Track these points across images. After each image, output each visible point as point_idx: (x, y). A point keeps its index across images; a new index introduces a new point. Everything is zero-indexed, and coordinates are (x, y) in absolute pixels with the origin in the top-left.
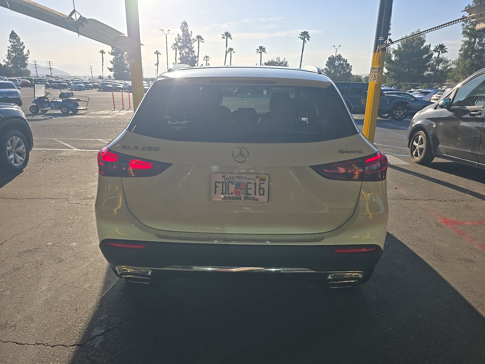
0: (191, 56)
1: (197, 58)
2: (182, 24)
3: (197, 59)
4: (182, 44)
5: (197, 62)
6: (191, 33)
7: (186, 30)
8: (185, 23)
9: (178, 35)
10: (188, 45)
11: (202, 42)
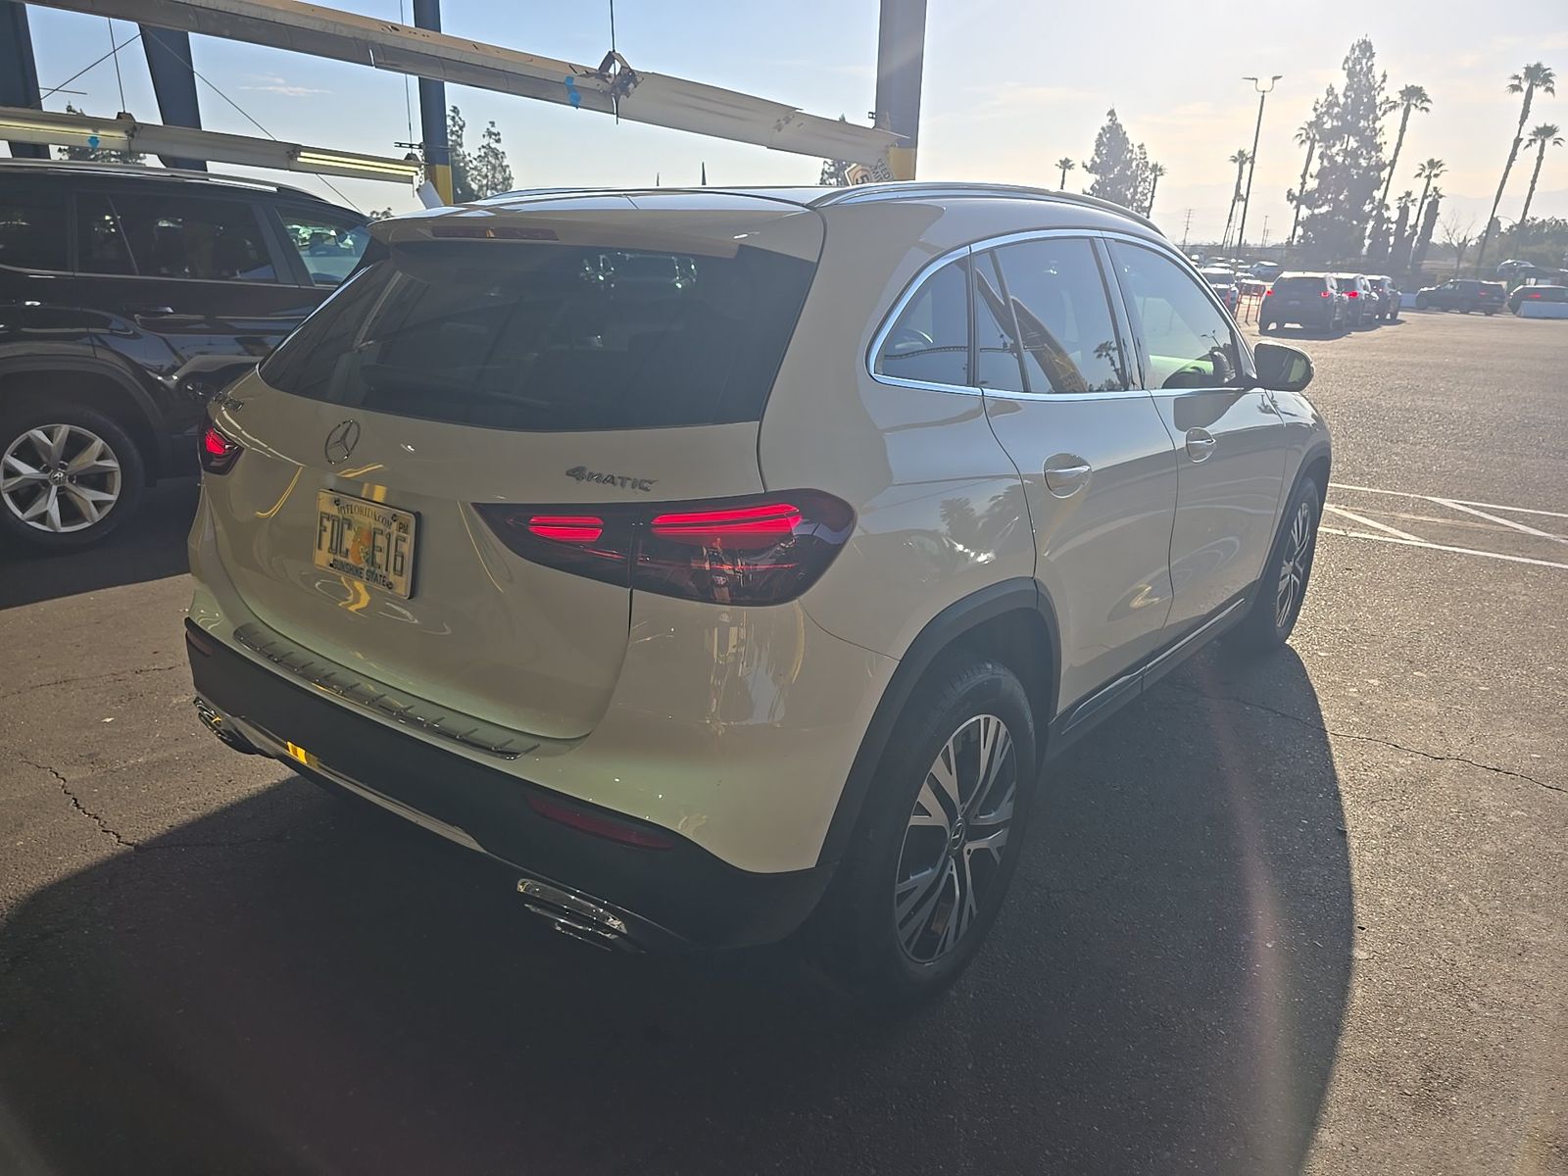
0: (1364, 163)
1: (1388, 169)
2: (1352, 49)
3: (1385, 174)
4: (1335, 123)
5: (1385, 184)
6: (1384, 81)
7: (1365, 69)
8: (1366, 48)
9: (1330, 91)
10: (1363, 123)
11: (1423, 108)
